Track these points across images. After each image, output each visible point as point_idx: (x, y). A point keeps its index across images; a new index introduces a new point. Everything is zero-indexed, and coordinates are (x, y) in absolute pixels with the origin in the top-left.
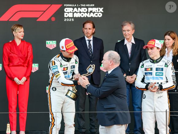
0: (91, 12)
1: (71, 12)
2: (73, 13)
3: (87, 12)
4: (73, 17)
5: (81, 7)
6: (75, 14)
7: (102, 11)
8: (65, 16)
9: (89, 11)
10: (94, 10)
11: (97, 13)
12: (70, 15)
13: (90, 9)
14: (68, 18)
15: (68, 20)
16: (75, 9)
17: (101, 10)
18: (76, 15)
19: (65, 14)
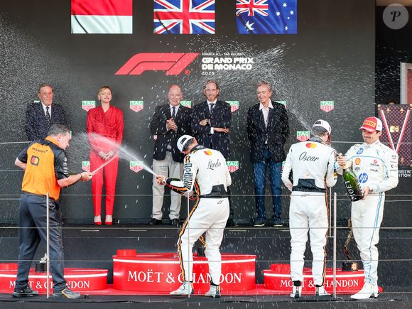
0: (237, 63)
1: (210, 63)
2: (214, 65)
3: (232, 63)
4: (213, 70)
5: (224, 57)
6: (216, 65)
7: (252, 62)
8: (203, 68)
9: (235, 62)
10: (242, 60)
11: (245, 65)
12: (210, 67)
13: (236, 60)
14: (207, 70)
15: (206, 73)
16: (217, 59)
17: (251, 60)
18: (218, 67)
19: (203, 65)
